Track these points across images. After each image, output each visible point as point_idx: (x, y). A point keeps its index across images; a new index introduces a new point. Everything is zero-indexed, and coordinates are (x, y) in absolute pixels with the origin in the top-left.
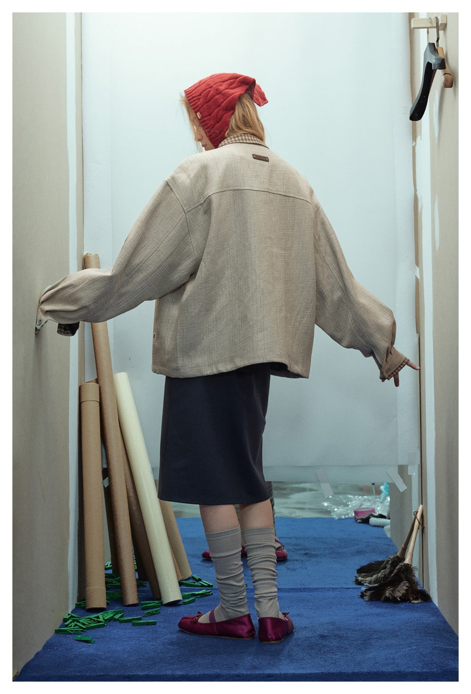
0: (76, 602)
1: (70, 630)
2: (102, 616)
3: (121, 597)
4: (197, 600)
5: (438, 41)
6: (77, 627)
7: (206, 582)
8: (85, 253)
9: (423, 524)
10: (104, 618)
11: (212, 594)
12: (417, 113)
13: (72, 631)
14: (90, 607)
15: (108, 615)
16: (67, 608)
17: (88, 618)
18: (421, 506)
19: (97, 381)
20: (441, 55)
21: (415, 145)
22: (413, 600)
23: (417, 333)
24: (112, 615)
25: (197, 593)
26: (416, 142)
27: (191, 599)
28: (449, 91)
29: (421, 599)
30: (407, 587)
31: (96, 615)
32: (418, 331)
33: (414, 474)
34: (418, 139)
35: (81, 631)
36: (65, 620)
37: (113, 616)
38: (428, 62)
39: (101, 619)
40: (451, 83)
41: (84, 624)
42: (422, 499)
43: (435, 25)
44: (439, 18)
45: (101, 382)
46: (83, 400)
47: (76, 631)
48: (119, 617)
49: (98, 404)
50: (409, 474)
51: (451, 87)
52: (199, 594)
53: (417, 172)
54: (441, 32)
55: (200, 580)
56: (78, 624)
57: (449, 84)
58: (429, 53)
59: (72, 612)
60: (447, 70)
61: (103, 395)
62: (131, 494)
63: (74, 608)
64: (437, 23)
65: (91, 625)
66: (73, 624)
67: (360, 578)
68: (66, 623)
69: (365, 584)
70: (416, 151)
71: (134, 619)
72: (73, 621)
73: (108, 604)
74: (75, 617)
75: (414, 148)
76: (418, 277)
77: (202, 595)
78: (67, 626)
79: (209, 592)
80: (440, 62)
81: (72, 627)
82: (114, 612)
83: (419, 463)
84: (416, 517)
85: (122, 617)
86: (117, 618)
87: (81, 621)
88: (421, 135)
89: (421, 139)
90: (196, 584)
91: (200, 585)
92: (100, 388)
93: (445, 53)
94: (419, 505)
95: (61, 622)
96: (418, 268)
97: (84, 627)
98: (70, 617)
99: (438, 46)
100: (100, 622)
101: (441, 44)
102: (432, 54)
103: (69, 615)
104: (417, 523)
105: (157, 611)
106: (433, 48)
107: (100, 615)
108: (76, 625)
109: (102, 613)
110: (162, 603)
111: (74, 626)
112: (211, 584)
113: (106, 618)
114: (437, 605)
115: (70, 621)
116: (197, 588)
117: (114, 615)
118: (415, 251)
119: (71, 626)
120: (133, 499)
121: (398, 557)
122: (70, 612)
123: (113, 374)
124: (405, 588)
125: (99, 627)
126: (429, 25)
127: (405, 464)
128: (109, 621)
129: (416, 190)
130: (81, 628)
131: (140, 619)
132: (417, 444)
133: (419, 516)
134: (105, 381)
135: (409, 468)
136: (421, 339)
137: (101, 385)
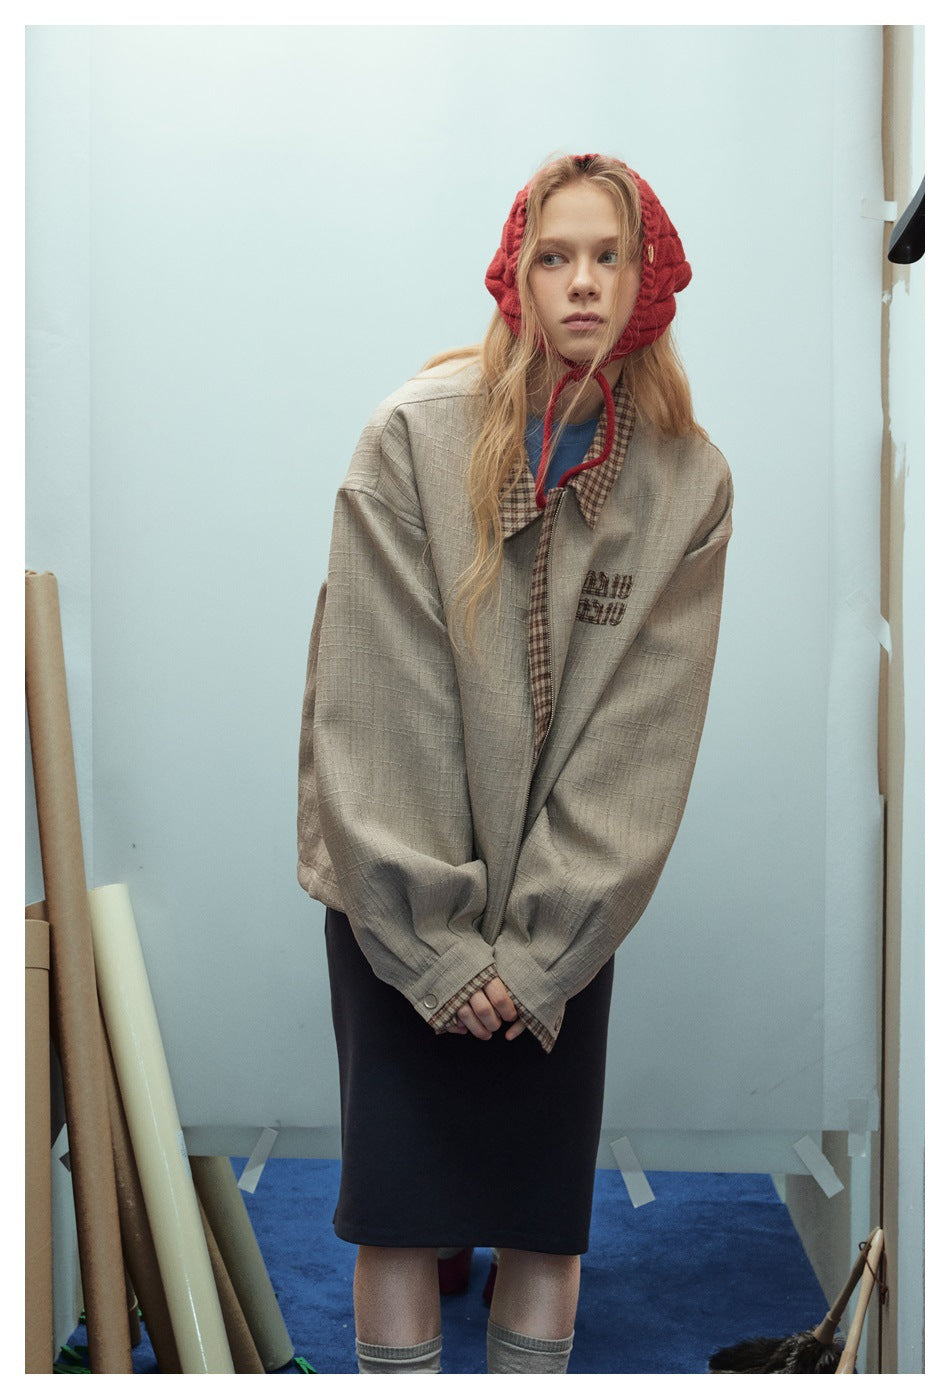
9: (883, 1281)
18: (880, 1231)
19: (45, 914)
21: (890, 301)
23: (881, 793)
26: (891, 293)
32: (883, 789)
34: (899, 288)
42: (883, 1214)
45: (54, 915)
49: (46, 975)
50: (849, 1154)
53: (891, 373)
61: (60, 950)
62: (131, 1203)
70: (891, 318)
75: (885, 309)
76: (888, 647)
83: (876, 1126)
84: (865, 1259)
88: (907, 282)
89: (907, 291)
92: (52, 930)
94: (872, 1228)
96: (887, 626)
104: (867, 1274)
118: (882, 581)
120: (133, 1214)
121: (814, 1340)
123: (89, 890)
127: (841, 1129)
129: (887, 421)
132: (875, 1080)
133: (873, 1257)
134: (66, 914)
135: (853, 1140)
136: (889, 808)
137: (56, 924)
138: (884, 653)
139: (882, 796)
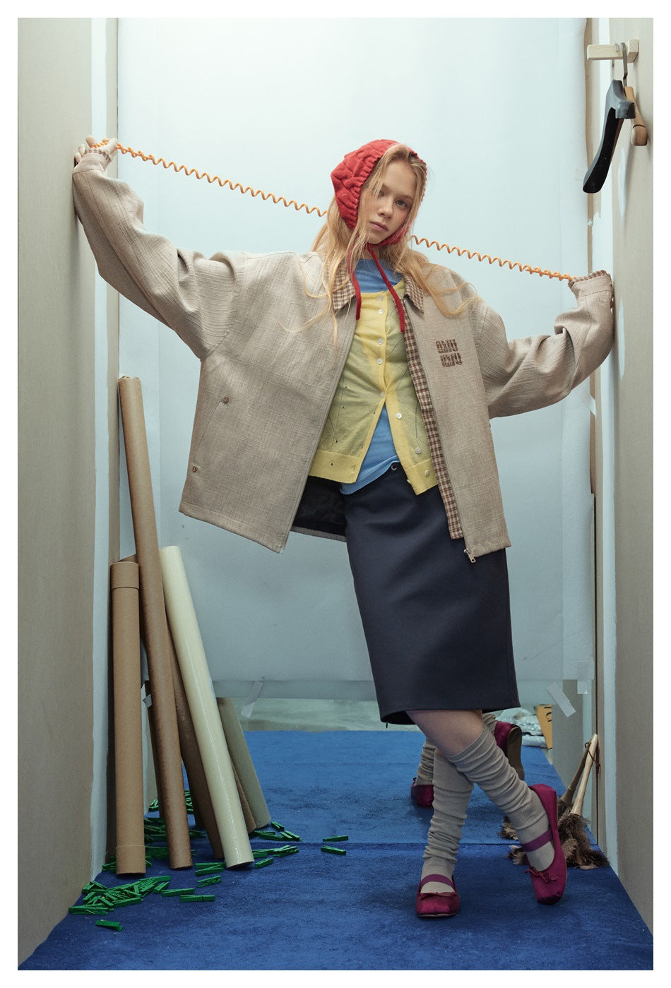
0: (102, 863)
1: (90, 910)
2: (139, 887)
3: (168, 856)
4: (275, 861)
5: (625, 78)
6: (100, 904)
7: (289, 833)
8: (120, 376)
9: (597, 761)
10: (140, 890)
11: (298, 852)
12: (594, 183)
13: (92, 910)
14: (121, 873)
15: (147, 885)
16: (89, 873)
17: (117, 890)
18: (596, 735)
19: (137, 558)
20: (630, 99)
21: (592, 225)
22: (583, 865)
24: (152, 885)
25: (276, 850)
26: (592, 220)
27: (267, 860)
28: (641, 150)
29: (594, 863)
30: (575, 847)
31: (130, 885)
32: (593, 491)
33: (586, 693)
34: (596, 216)
35: (105, 910)
36: (85, 893)
37: (153, 887)
38: (612, 108)
39: (136, 892)
40: (644, 139)
41: (111, 900)
42: (598, 727)
43: (622, 55)
44: (628, 44)
45: (142, 560)
46: (115, 586)
47: (99, 910)
48: (163, 888)
49: (137, 592)
50: (579, 693)
51: (645, 144)
52: (278, 852)
54: (630, 65)
55: (282, 829)
56: (103, 899)
57: (641, 140)
58: (612, 94)
59: (96, 879)
60: (639, 119)
61: (144, 579)
62: (183, 718)
63: (101, 871)
64: (625, 52)
65: (121, 901)
66: (96, 899)
67: (508, 830)
68: (86, 898)
69: (515, 838)
70: (593, 233)
71: (183, 893)
72: (96, 895)
73: (148, 866)
74: (100, 888)
75: (590, 229)
76: (595, 413)
77: (285, 854)
78: (86, 902)
79: (294, 849)
80: (627, 108)
81: (93, 905)
82: (156, 880)
83: (593, 677)
84: (588, 751)
85: (166, 888)
86: (159, 890)
87: (107, 894)
88: (600, 212)
89: (600, 216)
90: (276, 835)
91: (281, 837)
92: (140, 568)
93: (635, 96)
94: (593, 734)
95: (79, 895)
96: (594, 401)
97: (111, 904)
98: (92, 888)
99: (626, 84)
100: (134, 896)
101: (630, 82)
102: (617, 96)
103: (91, 884)
104: (589, 759)
105: (217, 879)
106: (619, 87)
107: (135, 885)
108: (99, 901)
109: (139, 882)
110: (224, 866)
111: (97, 903)
112: (297, 836)
113: (143, 891)
114: (617, 874)
115: (93, 893)
116: (276, 842)
117: (156, 885)
119: (92, 903)
120: (185, 724)
122: (93, 878)
123: (160, 549)
124: (572, 848)
125: (132, 903)
126: (615, 55)
127: (573, 678)
128: (148, 894)
130: (106, 905)
131: (191, 893)
132: (592, 650)
133: (592, 749)
134: (147, 559)
135: (580, 684)
136: (597, 500)
137: (142, 565)
138: (592, 416)
139: (593, 494)
